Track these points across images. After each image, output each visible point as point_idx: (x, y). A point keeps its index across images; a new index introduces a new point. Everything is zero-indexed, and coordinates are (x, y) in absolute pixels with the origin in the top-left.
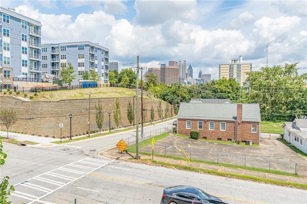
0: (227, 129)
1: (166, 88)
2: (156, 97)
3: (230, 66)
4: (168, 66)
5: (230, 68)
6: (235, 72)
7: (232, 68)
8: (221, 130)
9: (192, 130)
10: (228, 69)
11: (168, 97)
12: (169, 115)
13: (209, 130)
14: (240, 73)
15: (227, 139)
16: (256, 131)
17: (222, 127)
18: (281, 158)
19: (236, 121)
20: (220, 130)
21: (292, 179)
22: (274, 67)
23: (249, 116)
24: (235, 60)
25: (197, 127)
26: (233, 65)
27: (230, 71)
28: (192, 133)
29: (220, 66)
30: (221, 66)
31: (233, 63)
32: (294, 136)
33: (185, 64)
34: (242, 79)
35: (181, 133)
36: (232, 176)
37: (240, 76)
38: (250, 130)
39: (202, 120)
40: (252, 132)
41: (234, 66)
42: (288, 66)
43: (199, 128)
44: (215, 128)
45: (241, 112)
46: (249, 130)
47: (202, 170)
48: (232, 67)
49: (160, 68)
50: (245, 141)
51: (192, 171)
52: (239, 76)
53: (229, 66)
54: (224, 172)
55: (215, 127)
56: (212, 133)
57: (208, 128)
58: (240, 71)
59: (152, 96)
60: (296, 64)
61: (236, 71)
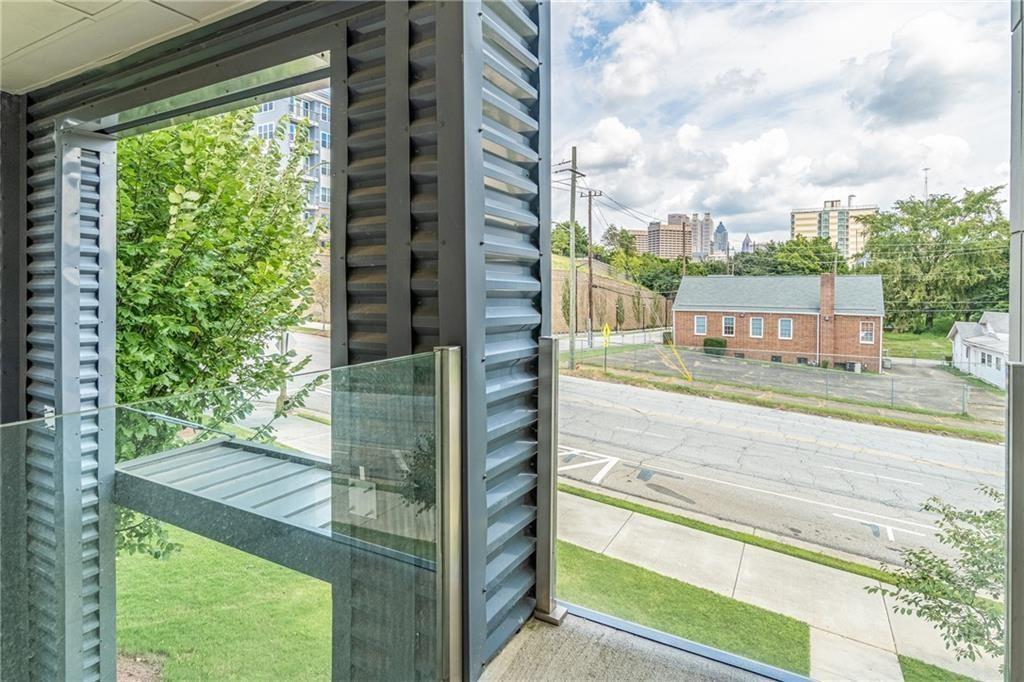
0: (794, 335)
1: (655, 262)
2: (631, 279)
3: (820, 215)
4: (667, 224)
5: (820, 222)
6: (833, 230)
7: (827, 220)
8: (780, 338)
9: (709, 337)
10: (816, 222)
11: (660, 282)
12: (661, 320)
13: (751, 336)
14: (847, 233)
15: (795, 359)
16: (871, 340)
17: (782, 330)
18: (936, 396)
19: (818, 314)
20: (777, 336)
21: (950, 423)
22: (931, 198)
23: (854, 305)
24: (832, 202)
25: (720, 331)
26: (827, 213)
27: (820, 228)
28: (708, 342)
29: (793, 216)
30: (796, 216)
31: (829, 208)
32: (980, 355)
33: (707, 220)
34: (851, 246)
35: (682, 343)
36: (789, 408)
37: (847, 240)
38: (856, 335)
39: (732, 314)
40: (861, 342)
41: (831, 214)
42: (973, 195)
43: (726, 333)
44: (765, 333)
45: (832, 292)
46: (854, 336)
47: (717, 394)
48: (826, 216)
49: (646, 229)
50: (841, 364)
51: (692, 394)
52: (844, 239)
53: (816, 215)
54: (771, 400)
55: (765, 329)
56: (758, 343)
57: (748, 333)
58: (847, 227)
59: (621, 277)
60: (998, 188)
61: (836, 227)
